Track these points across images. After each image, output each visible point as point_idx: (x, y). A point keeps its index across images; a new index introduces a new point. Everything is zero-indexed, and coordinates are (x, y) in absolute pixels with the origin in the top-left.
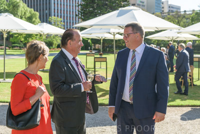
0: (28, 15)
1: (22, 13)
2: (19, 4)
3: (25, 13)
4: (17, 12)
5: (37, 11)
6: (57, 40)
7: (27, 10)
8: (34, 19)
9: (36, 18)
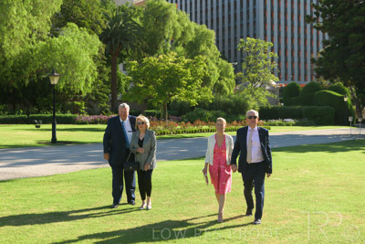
0: (190, 37)
1: (175, 34)
2: (169, 11)
3: (183, 33)
4: (163, 30)
5: (212, 28)
6: (257, 99)
7: (189, 28)
8: (203, 47)
9: (209, 46)
